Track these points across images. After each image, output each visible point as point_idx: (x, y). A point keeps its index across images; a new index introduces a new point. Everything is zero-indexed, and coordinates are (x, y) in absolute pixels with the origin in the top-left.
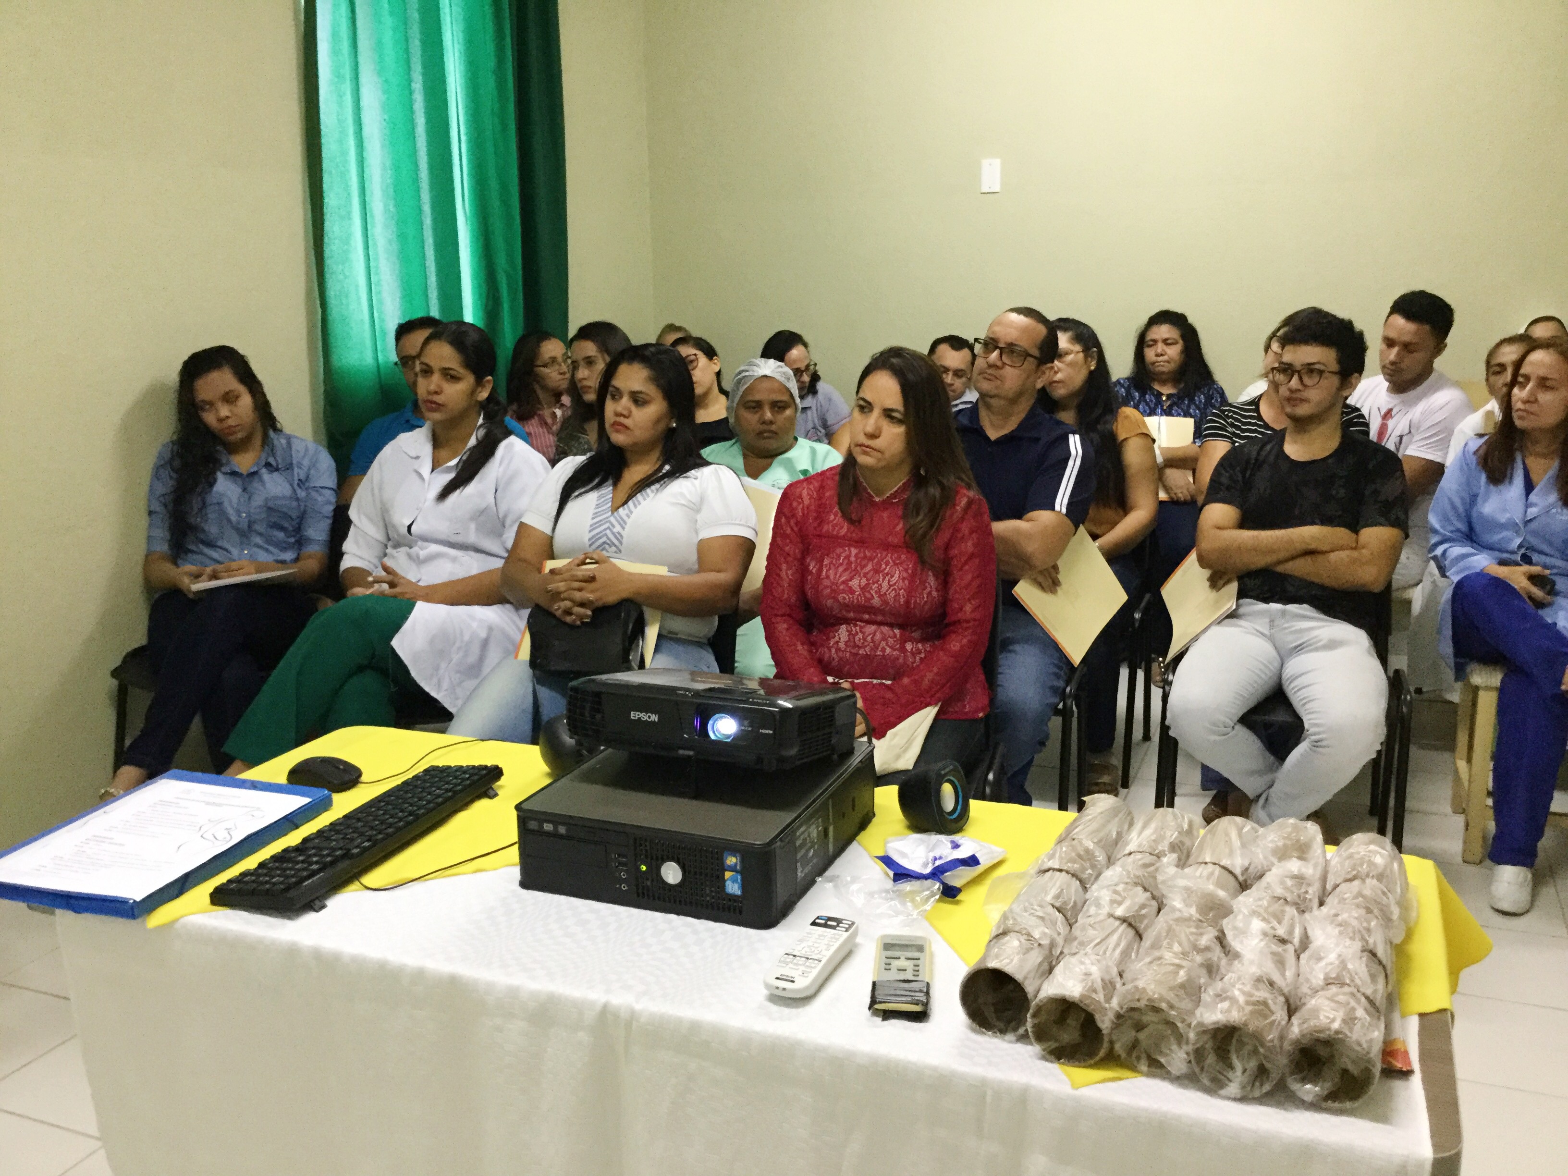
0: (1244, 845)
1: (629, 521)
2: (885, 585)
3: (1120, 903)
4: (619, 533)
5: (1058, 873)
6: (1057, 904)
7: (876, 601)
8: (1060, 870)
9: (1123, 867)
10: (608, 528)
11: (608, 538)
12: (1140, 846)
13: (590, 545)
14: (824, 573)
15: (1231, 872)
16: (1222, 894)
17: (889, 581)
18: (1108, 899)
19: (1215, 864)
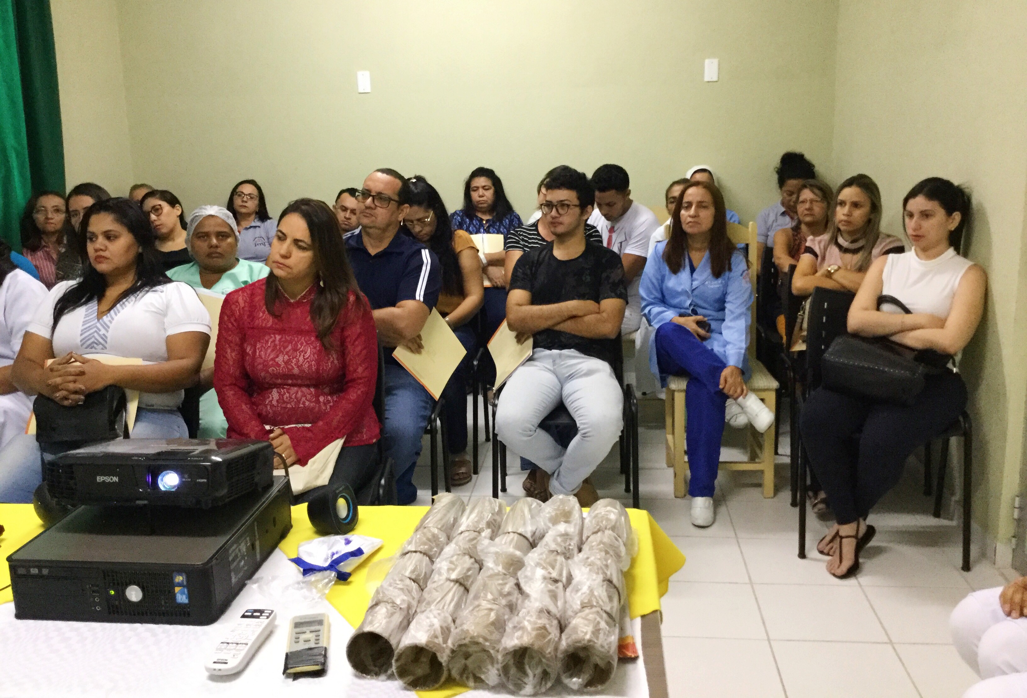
0: (532, 517)
1: (111, 326)
2: (301, 359)
3: (453, 570)
4: (104, 335)
5: (414, 554)
6: (413, 577)
7: (296, 371)
8: (415, 552)
9: (456, 544)
10: (96, 331)
11: (96, 339)
12: (468, 526)
13: (82, 345)
14: (258, 354)
15: (524, 537)
16: (518, 553)
17: (304, 356)
18: (446, 568)
19: (514, 533)
